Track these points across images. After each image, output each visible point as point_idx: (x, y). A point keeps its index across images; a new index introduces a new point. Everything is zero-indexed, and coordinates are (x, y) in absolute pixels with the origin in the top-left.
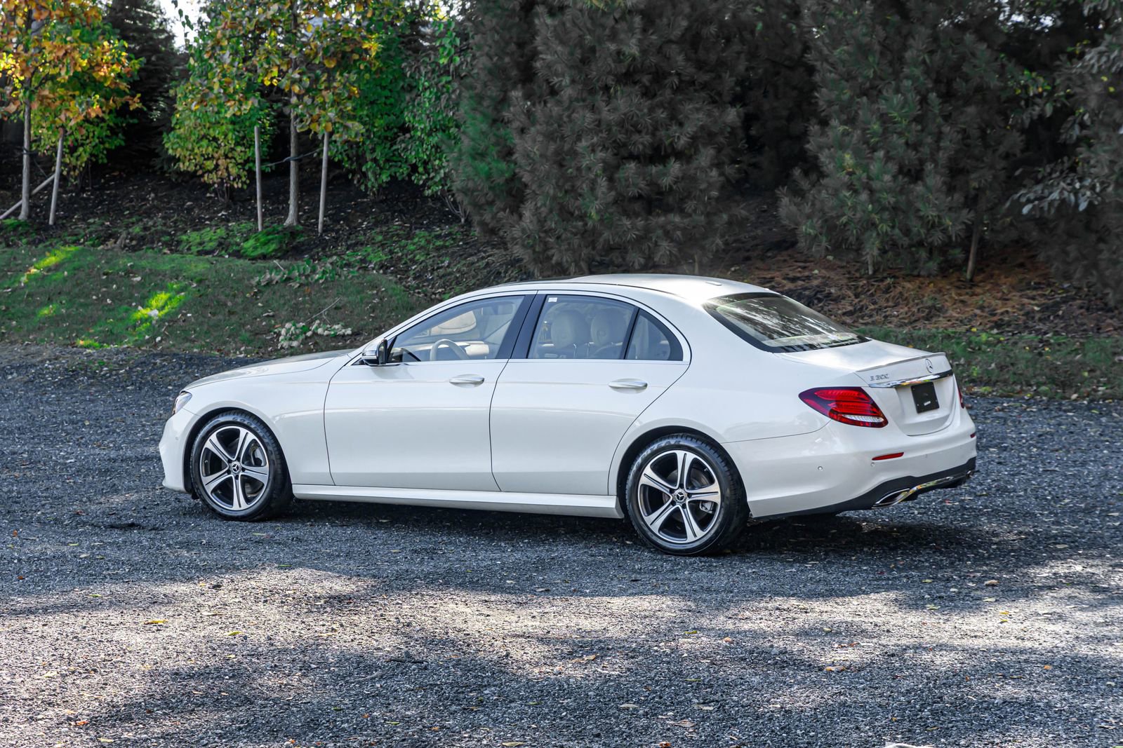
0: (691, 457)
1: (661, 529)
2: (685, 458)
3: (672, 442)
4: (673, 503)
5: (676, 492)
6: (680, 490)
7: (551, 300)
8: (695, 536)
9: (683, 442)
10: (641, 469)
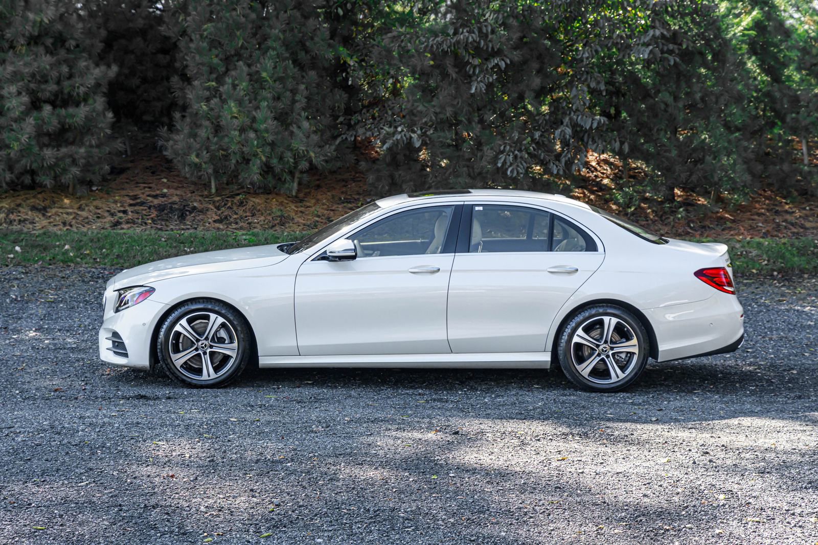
0: (614, 320)
1: (589, 375)
2: (610, 322)
3: (601, 310)
4: (599, 355)
5: (601, 347)
6: (605, 345)
7: (477, 208)
8: (618, 377)
9: (609, 311)
10: (574, 330)
